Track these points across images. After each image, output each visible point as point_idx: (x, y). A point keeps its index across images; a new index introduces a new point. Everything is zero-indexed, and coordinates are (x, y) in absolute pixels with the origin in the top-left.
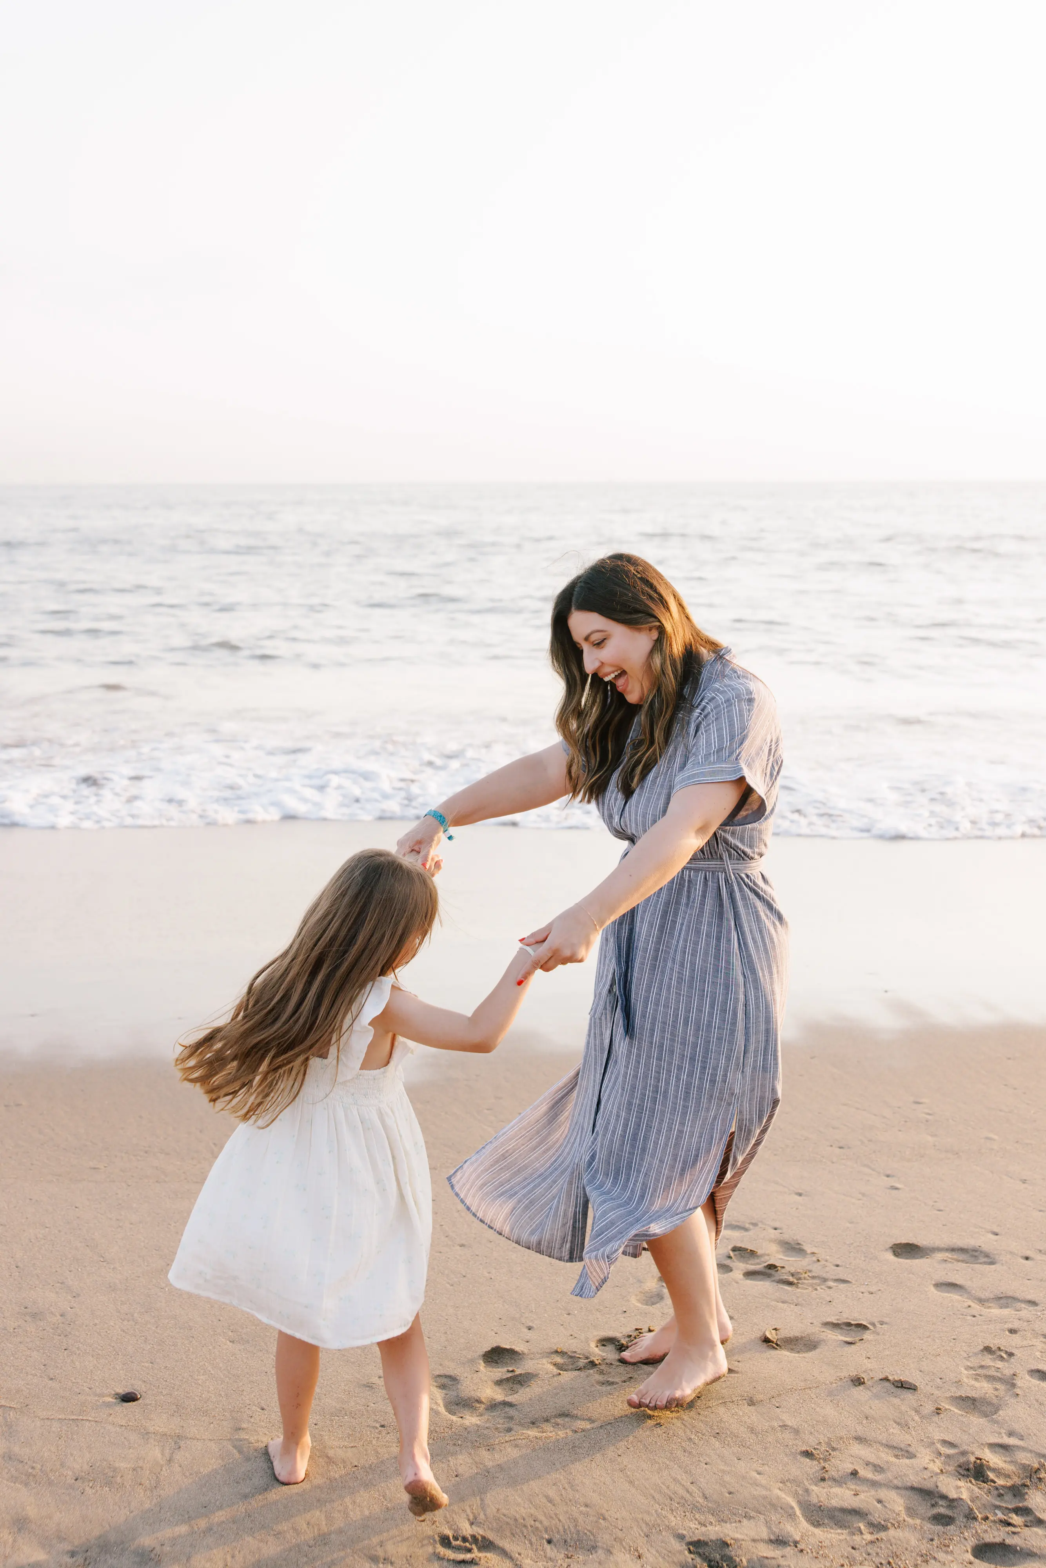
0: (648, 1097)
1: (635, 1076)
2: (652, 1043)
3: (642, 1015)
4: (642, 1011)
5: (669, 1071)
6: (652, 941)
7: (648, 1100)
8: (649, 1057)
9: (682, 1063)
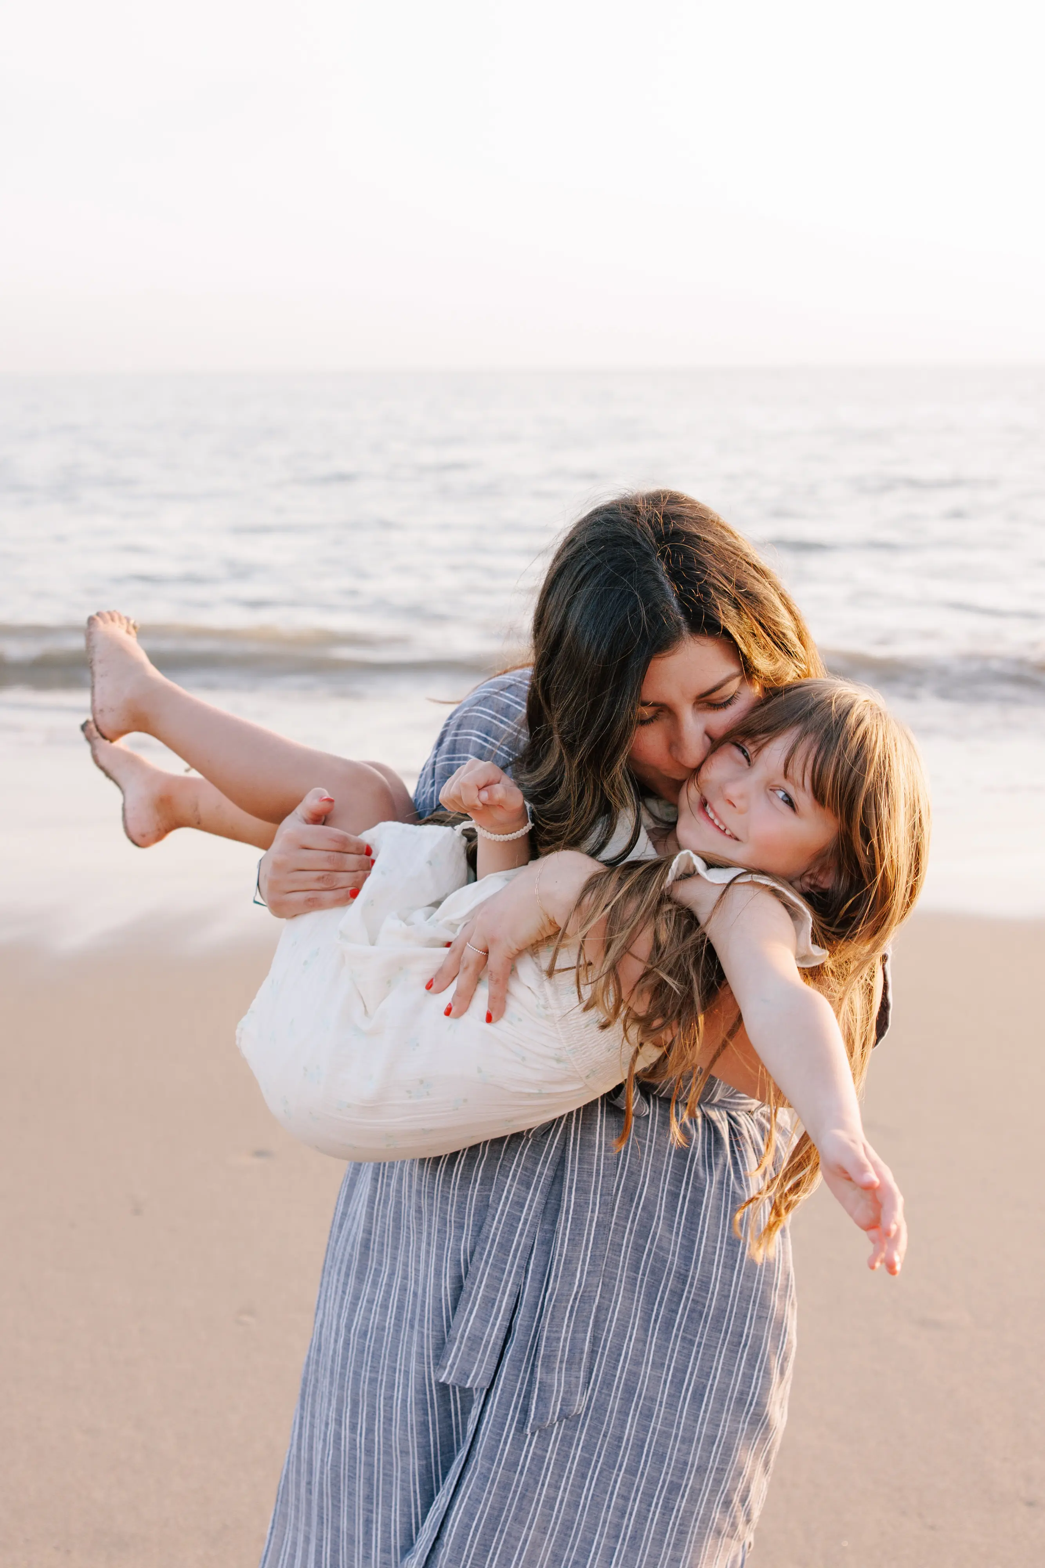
0: (597, 1548)
1: (574, 1505)
2: (620, 1439)
3: (603, 1382)
4: (605, 1374)
5: (648, 1497)
6: (631, 1230)
7: (596, 1553)
8: (610, 1465)
9: (682, 1477)
